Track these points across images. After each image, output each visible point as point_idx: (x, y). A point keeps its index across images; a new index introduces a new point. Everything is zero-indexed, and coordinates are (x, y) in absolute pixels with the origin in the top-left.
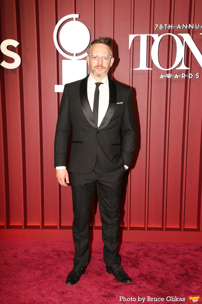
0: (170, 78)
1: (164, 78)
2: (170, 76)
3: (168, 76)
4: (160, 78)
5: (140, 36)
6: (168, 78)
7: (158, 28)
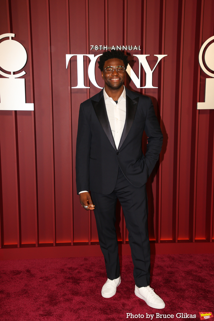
5: (77, 56)
7: (94, 48)
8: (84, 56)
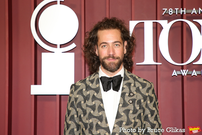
0: (186, 75)
1: (177, 75)
2: (186, 72)
3: (183, 72)
4: (173, 75)
5: (144, 22)
6: (183, 75)
7: (167, 13)
8: (153, 22)
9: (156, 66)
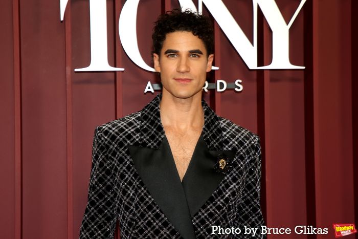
9: (113, 73)
